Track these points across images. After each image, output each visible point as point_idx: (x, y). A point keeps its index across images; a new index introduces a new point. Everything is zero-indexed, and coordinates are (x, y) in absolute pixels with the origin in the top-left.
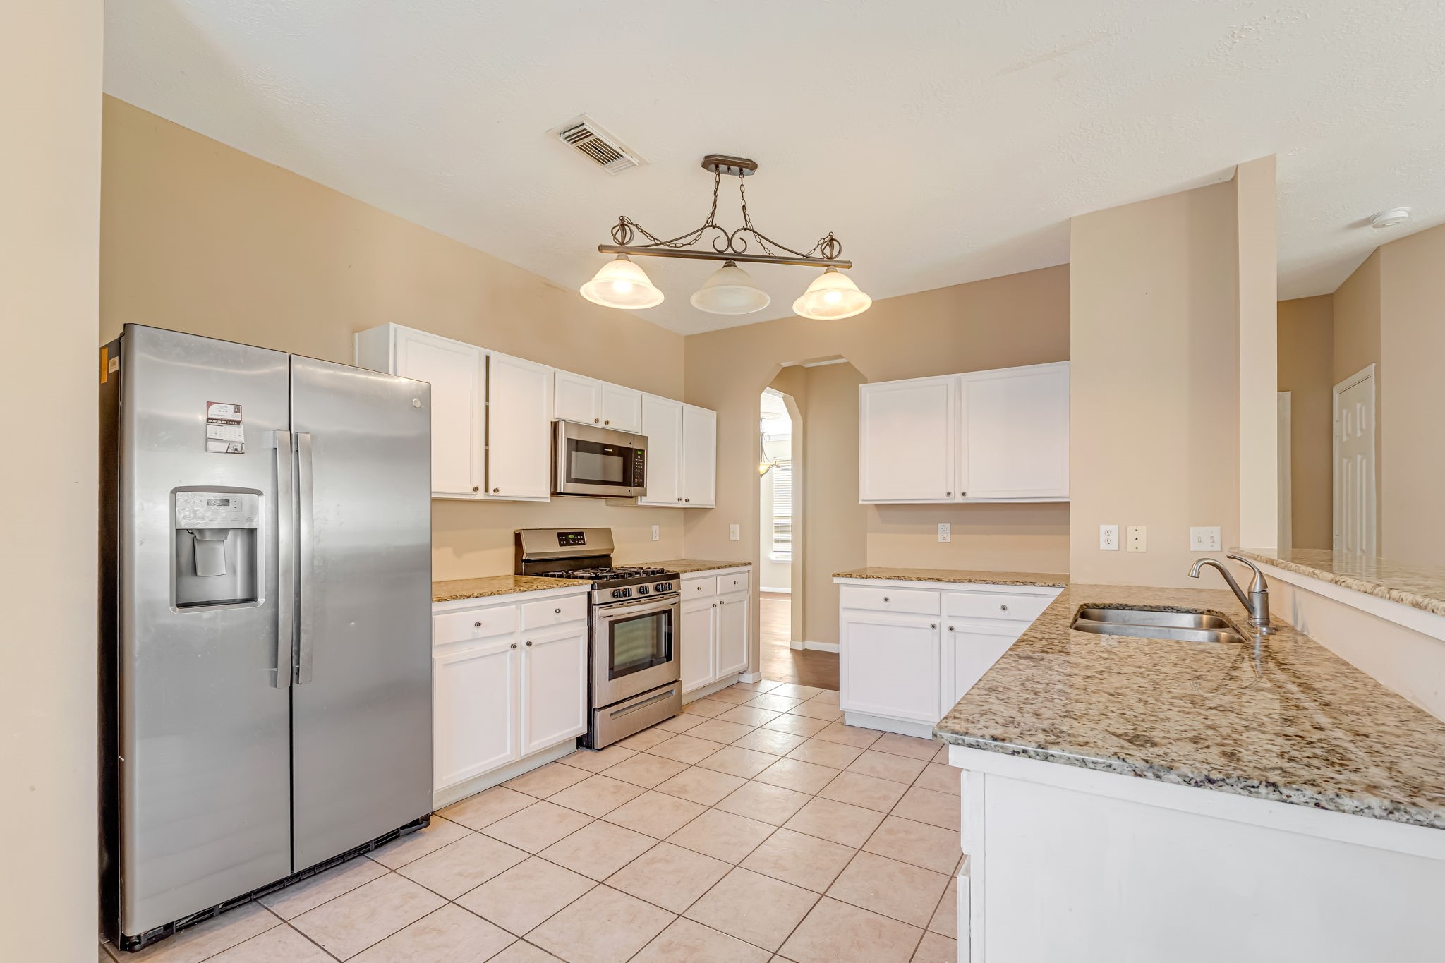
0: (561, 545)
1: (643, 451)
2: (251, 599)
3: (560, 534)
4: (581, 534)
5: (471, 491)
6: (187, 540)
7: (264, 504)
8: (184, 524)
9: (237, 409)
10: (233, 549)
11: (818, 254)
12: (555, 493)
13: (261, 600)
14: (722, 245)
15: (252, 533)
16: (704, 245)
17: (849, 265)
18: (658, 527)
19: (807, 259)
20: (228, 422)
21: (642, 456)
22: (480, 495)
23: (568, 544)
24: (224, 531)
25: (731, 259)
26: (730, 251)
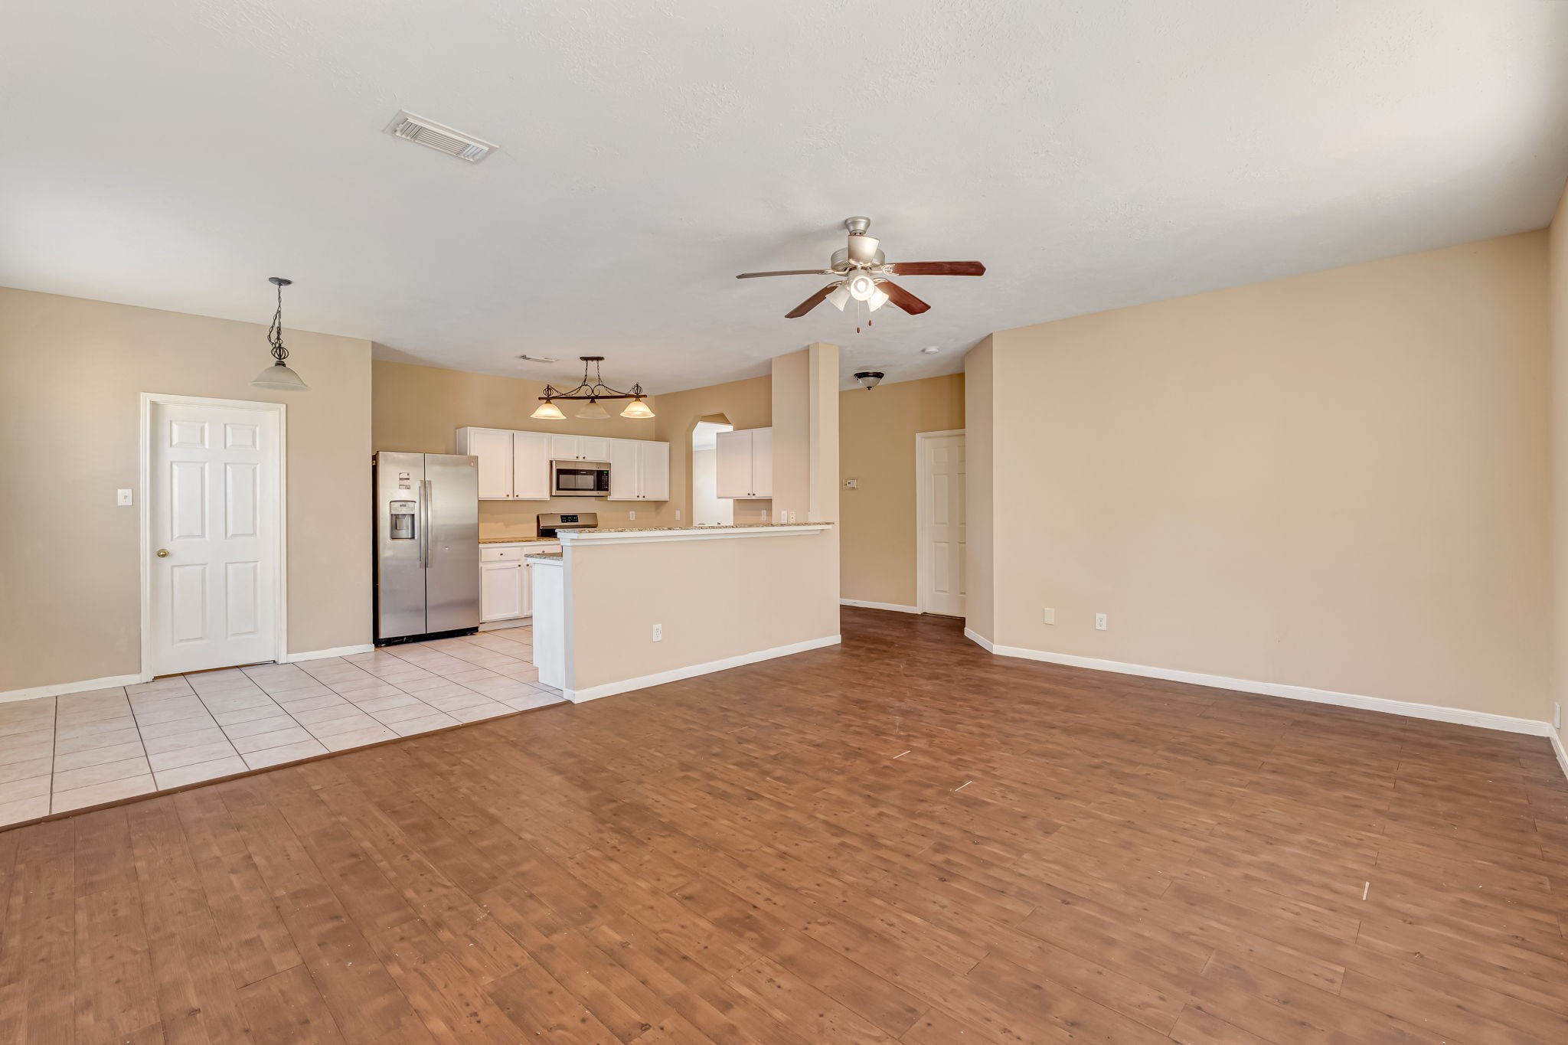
0: (562, 522)
1: (608, 471)
2: (413, 538)
3: (562, 516)
4: (576, 516)
5: (505, 496)
6: (394, 517)
7: (417, 505)
8: (394, 512)
9: (408, 475)
10: (408, 520)
11: (632, 393)
12: (551, 496)
13: (416, 537)
14: (589, 393)
15: (413, 515)
16: (581, 393)
17: (646, 396)
18: (634, 512)
19: (627, 396)
20: (406, 479)
21: (607, 474)
22: (511, 498)
23: (567, 521)
24: (405, 515)
25: (593, 399)
26: (593, 395)
